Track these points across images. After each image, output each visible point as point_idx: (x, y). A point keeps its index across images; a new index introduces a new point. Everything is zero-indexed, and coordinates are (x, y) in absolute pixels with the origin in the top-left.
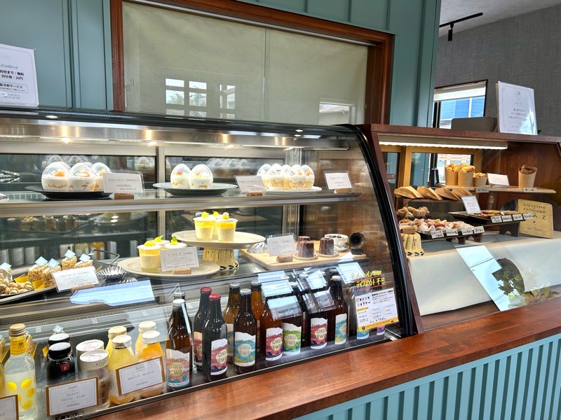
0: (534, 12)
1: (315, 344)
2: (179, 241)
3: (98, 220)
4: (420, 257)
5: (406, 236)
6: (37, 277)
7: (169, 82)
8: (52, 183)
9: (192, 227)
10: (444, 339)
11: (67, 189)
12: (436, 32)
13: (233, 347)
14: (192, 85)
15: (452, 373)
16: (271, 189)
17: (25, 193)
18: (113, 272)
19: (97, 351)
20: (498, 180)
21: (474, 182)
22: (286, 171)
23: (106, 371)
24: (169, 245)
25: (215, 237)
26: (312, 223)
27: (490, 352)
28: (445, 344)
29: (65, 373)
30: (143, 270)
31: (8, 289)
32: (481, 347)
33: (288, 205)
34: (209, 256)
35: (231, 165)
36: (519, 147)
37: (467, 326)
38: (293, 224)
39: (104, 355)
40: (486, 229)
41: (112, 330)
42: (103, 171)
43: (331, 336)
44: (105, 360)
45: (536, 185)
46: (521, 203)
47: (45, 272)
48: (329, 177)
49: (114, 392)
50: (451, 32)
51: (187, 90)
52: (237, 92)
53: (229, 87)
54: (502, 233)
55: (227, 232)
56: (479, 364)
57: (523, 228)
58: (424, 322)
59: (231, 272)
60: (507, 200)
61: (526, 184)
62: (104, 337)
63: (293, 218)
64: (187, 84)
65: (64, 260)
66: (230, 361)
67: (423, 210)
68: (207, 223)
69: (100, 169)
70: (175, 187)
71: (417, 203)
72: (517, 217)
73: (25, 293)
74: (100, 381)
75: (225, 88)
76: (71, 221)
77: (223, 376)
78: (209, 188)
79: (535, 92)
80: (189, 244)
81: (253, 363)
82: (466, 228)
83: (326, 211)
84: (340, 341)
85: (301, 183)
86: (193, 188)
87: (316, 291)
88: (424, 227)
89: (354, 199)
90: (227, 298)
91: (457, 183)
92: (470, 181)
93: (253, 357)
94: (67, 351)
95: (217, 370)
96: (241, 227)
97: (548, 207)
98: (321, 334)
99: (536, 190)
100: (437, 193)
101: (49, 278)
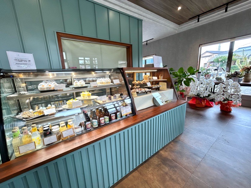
0: (165, 38)
1: (113, 120)
2: (77, 99)
3: (59, 96)
4: (136, 98)
5: (133, 93)
6: (40, 112)
7: (80, 58)
8: (41, 88)
9: (80, 96)
10: (142, 115)
11: (46, 90)
12: (142, 44)
13: (92, 123)
14: (86, 59)
15: (143, 122)
16: (100, 85)
17: (34, 91)
18: (60, 109)
19: (57, 128)
20: (155, 78)
21: (150, 79)
22: (104, 80)
23: (59, 133)
24: (75, 101)
25: (86, 98)
26: (113, 92)
27: (151, 117)
28: (142, 116)
29: (48, 135)
30: (68, 107)
31: (31, 116)
32: (149, 116)
33: (107, 88)
34: (85, 102)
35: (92, 79)
36: (160, 70)
37: (147, 112)
38: (109, 92)
39: (58, 129)
40: (151, 89)
41: (60, 123)
42: (55, 84)
43: (116, 118)
44: (58, 130)
45: (163, 78)
46: (160, 83)
47: (42, 111)
48: (114, 81)
49: (62, 137)
50: (147, 43)
51: (85, 60)
52: (97, 60)
53: (96, 59)
54: (156, 90)
55: (89, 96)
56: (149, 120)
57: (160, 89)
58: (138, 112)
59: (91, 106)
60: (157, 83)
61: (161, 79)
62: (59, 125)
63: (108, 91)
64: (84, 59)
65: (48, 107)
66: (92, 126)
67: (139, 86)
68: (84, 94)
69: (54, 84)
70: (75, 86)
71: (137, 85)
72: (158, 86)
73: (36, 116)
74: (58, 135)
75: (95, 59)
76: (52, 96)
77: (90, 130)
78: (83, 86)
79: (162, 58)
80: (80, 100)
81: (97, 126)
82: (147, 90)
83: (118, 88)
84: (118, 119)
85: (107, 83)
86: (79, 86)
87: (117, 107)
88: (137, 91)
89: (121, 85)
90: (90, 112)
91: (146, 80)
92: (149, 79)
93: (97, 125)
94: (49, 129)
95: (88, 129)
96: (92, 94)
97: (166, 83)
98: (114, 118)
99: (163, 80)
100: (142, 82)
101: (43, 112)
